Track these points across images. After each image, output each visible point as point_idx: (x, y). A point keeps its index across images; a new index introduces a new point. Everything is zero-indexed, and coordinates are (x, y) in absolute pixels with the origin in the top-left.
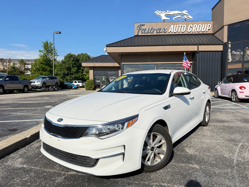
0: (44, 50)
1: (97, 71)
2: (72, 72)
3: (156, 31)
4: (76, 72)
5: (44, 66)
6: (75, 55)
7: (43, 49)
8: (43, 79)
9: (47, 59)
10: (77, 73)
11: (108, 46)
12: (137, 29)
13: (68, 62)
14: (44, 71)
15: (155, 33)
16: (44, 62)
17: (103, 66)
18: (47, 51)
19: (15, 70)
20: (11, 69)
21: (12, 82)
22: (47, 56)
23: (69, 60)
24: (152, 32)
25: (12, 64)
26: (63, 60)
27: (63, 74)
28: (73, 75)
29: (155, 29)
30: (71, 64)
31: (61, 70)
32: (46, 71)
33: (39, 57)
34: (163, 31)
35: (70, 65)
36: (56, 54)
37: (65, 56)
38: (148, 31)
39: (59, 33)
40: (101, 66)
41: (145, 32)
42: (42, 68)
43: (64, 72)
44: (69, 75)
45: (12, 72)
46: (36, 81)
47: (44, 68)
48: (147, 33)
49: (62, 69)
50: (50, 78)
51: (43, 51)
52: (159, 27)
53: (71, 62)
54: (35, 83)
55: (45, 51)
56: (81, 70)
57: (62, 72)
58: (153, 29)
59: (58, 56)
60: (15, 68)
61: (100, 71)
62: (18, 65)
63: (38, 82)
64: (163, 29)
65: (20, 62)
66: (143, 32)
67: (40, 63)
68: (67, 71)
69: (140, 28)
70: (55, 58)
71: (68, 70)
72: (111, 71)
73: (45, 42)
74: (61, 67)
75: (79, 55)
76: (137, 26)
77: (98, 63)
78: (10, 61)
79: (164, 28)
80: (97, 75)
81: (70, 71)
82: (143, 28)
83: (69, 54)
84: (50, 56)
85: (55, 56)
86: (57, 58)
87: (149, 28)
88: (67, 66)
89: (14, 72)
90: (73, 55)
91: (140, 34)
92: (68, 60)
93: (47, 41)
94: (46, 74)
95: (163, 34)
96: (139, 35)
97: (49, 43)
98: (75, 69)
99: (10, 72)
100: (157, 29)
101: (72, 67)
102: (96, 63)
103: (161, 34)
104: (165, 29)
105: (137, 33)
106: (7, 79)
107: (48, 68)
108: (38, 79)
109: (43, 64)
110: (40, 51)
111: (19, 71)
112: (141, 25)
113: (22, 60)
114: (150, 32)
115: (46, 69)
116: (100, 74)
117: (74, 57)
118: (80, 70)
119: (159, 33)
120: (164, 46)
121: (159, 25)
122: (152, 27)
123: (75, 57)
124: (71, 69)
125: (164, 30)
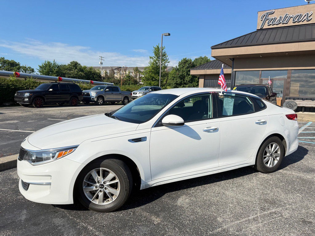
0: (155, 56)
1: (209, 80)
2: (185, 81)
3: (292, 19)
4: (190, 81)
5: (153, 75)
6: (190, 60)
7: (153, 55)
8: (145, 90)
9: (157, 66)
10: (191, 83)
11: (214, 48)
12: (262, 21)
13: (182, 69)
14: (153, 81)
15: (291, 23)
16: (153, 70)
17: (216, 73)
18: (157, 57)
19: (130, 79)
20: (126, 78)
21: (112, 93)
22: (157, 63)
23: (184, 67)
24: (285, 22)
25: (127, 72)
26: (176, 66)
27: (175, 84)
28: (187, 84)
29: (291, 17)
30: (186, 72)
31: (174, 79)
32: (154, 81)
33: (149, 65)
34: (305, 18)
35: (184, 72)
36: (167, 61)
37: (180, 62)
38: (279, 22)
39: (168, 35)
40: (215, 73)
41: (275, 23)
42: (151, 77)
43: (177, 82)
44: (182, 84)
45: (127, 81)
46: (138, 93)
47: (153, 77)
48: (276, 24)
49: (174, 77)
50: (153, 89)
51: (153, 58)
52: (298, 13)
53: (185, 69)
54: (137, 94)
55: (155, 58)
56: (197, 79)
57: (175, 81)
58: (287, 17)
59: (169, 62)
60: (130, 77)
61: (212, 80)
62: (133, 75)
63: (140, 93)
64: (306, 15)
65: (134, 71)
66: (271, 23)
67: (150, 72)
68: (180, 81)
69: (266, 18)
70: (166, 65)
71: (181, 79)
72: (228, 80)
73: (156, 47)
74: (173, 75)
75: (196, 59)
76: (261, 15)
77: (211, 69)
78: (125, 69)
79: (308, 14)
80: (209, 85)
81: (184, 81)
82: (271, 17)
83: (184, 60)
84: (160, 64)
85: (166, 63)
86: (167, 65)
87: (280, 17)
88: (181, 74)
89: (128, 82)
90: (188, 60)
91: (266, 26)
92: (182, 67)
93: (158, 45)
94: (155, 84)
95: (305, 22)
96: (263, 28)
97: (160, 48)
98: (190, 78)
99: (126, 81)
100: (294, 16)
101: (186, 75)
102: (208, 69)
103: (301, 23)
104: (309, 16)
105: (261, 26)
106: (107, 90)
107: (157, 77)
108: (141, 90)
109: (152, 72)
110: (150, 58)
111: (133, 80)
112: (267, 13)
113: (137, 68)
114: (283, 22)
115: (155, 78)
116: (212, 85)
117: (189, 62)
118: (195, 79)
119: (298, 22)
120: (300, 43)
121: (298, 11)
122: (287, 14)
123: (191, 63)
124: (184, 77)
125: (307, 18)
